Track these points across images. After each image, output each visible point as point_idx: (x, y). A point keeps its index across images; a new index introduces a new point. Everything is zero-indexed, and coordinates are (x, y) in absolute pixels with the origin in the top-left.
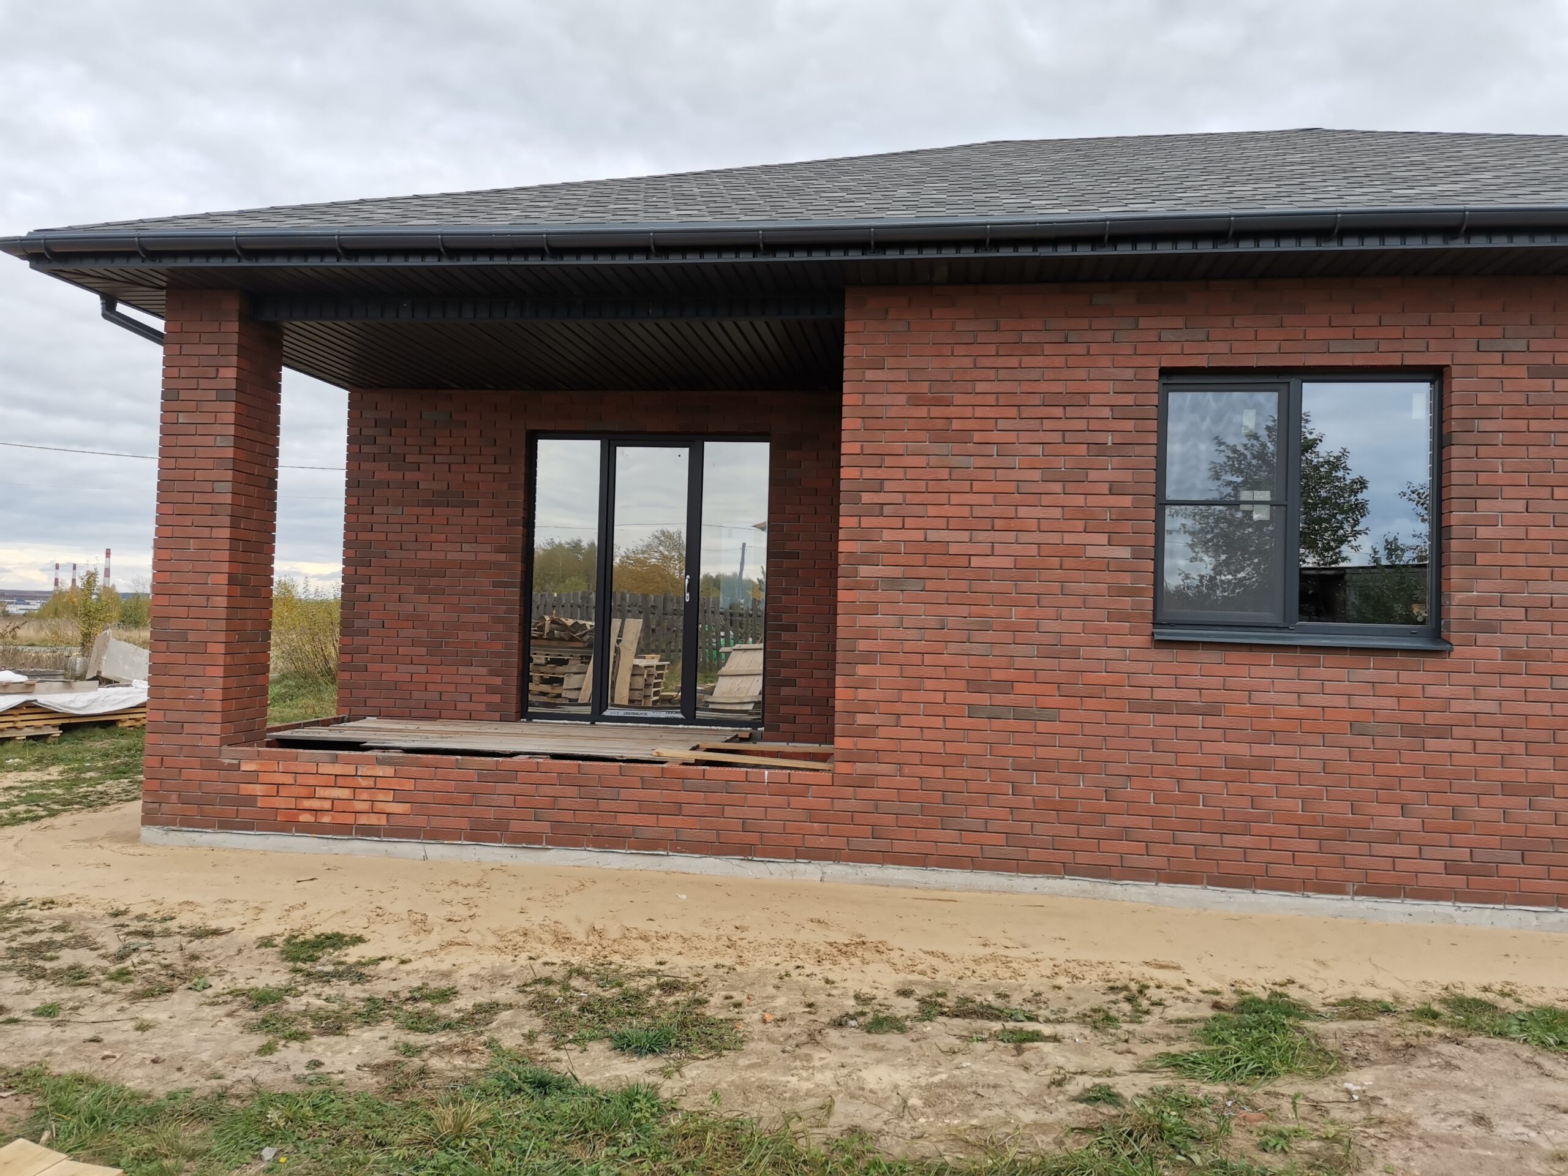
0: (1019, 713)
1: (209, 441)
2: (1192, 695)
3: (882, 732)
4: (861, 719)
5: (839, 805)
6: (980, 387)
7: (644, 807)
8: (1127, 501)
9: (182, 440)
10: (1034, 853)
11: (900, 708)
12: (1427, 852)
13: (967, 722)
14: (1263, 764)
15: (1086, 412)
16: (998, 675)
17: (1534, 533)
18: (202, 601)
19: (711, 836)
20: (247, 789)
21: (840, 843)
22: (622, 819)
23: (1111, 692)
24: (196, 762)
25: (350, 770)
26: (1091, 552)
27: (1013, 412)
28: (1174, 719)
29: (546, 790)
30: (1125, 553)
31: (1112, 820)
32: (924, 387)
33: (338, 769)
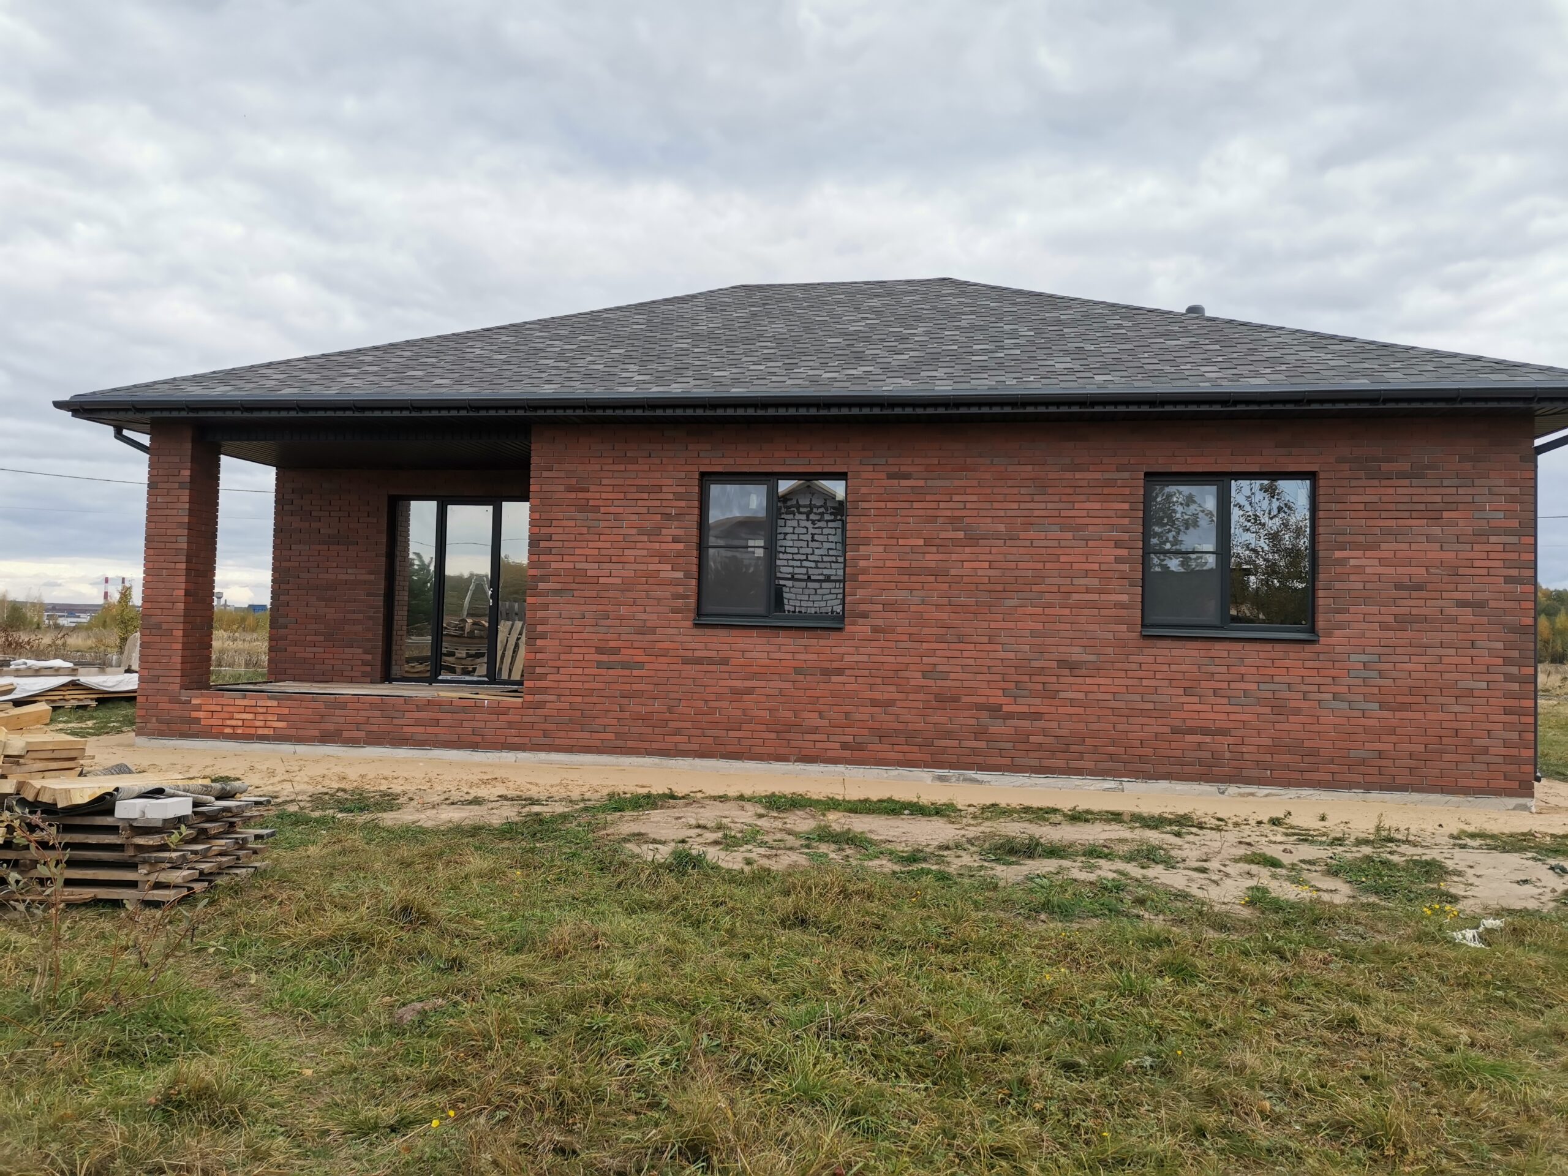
0: (625, 665)
1: (174, 512)
2: (713, 654)
3: (549, 677)
4: (538, 670)
5: (525, 719)
6: (605, 481)
7: (418, 723)
8: (681, 546)
9: (159, 512)
10: (630, 744)
11: (559, 663)
12: (832, 738)
13: (596, 671)
14: (749, 691)
15: (660, 496)
16: (612, 644)
17: (888, 563)
18: (170, 605)
19: (455, 738)
20: (194, 714)
21: (526, 740)
22: (406, 729)
23: (671, 653)
24: (166, 699)
25: (253, 703)
26: (663, 574)
27: (622, 496)
28: (706, 668)
29: (363, 713)
30: (680, 575)
31: (671, 724)
32: (574, 481)
33: (246, 702)
